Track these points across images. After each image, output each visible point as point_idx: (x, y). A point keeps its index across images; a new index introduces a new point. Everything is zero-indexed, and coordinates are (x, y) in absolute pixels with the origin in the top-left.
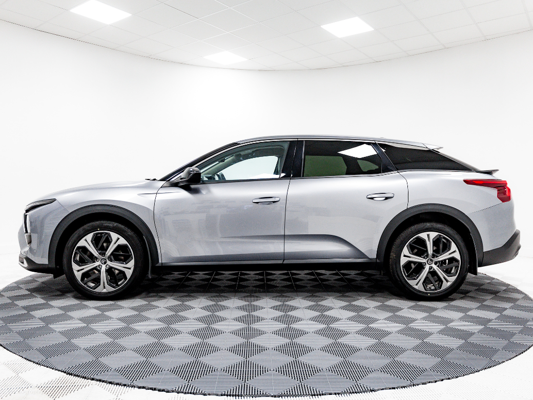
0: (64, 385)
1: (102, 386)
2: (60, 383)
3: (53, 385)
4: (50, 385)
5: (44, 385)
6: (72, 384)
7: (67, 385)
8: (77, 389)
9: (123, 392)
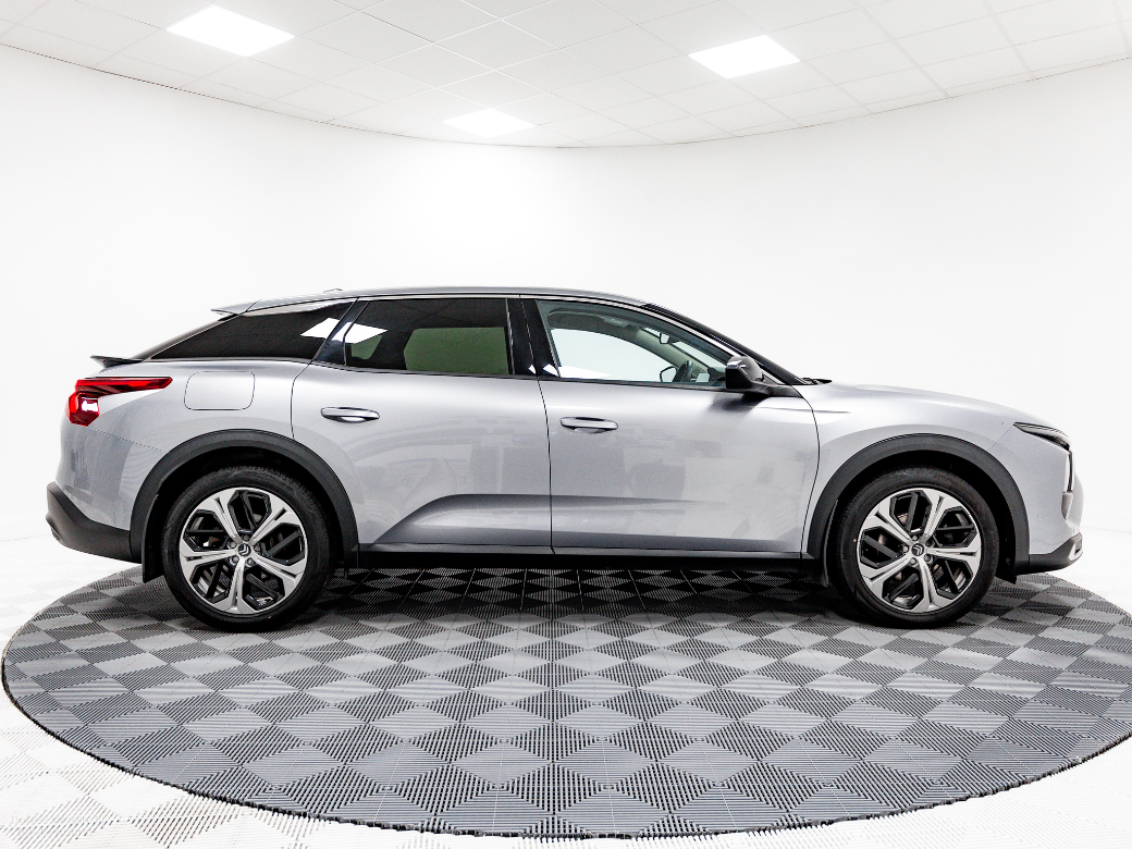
0: (185, 816)
1: (263, 819)
2: (177, 811)
3: (162, 817)
4: (157, 817)
5: (145, 817)
6: (202, 815)
7: (191, 815)
8: (212, 826)
9: (308, 831)
